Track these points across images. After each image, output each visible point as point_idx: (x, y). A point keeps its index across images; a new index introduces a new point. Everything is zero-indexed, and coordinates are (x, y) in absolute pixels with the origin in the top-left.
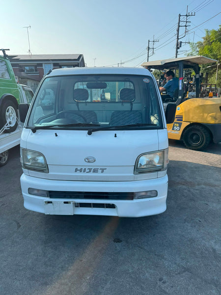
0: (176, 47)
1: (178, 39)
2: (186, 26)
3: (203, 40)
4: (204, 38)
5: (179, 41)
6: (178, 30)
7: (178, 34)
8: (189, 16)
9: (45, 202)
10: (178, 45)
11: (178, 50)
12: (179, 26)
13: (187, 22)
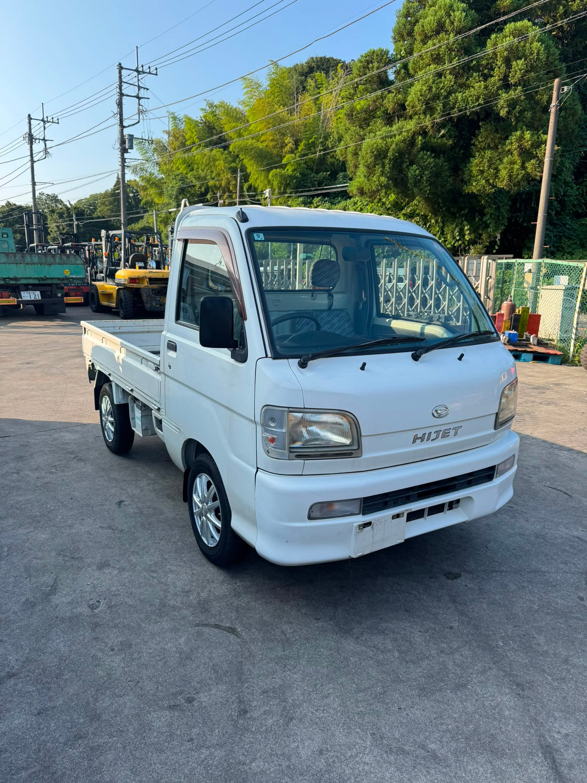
0: (118, 146)
1: (122, 127)
2: (138, 97)
3: (166, 137)
4: (168, 133)
5: (126, 132)
6: (120, 104)
7: (121, 114)
8: (144, 73)
9: (360, 526)
10: (123, 142)
11: (126, 155)
12: (122, 95)
13: (139, 87)
